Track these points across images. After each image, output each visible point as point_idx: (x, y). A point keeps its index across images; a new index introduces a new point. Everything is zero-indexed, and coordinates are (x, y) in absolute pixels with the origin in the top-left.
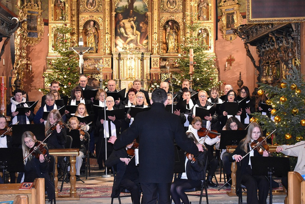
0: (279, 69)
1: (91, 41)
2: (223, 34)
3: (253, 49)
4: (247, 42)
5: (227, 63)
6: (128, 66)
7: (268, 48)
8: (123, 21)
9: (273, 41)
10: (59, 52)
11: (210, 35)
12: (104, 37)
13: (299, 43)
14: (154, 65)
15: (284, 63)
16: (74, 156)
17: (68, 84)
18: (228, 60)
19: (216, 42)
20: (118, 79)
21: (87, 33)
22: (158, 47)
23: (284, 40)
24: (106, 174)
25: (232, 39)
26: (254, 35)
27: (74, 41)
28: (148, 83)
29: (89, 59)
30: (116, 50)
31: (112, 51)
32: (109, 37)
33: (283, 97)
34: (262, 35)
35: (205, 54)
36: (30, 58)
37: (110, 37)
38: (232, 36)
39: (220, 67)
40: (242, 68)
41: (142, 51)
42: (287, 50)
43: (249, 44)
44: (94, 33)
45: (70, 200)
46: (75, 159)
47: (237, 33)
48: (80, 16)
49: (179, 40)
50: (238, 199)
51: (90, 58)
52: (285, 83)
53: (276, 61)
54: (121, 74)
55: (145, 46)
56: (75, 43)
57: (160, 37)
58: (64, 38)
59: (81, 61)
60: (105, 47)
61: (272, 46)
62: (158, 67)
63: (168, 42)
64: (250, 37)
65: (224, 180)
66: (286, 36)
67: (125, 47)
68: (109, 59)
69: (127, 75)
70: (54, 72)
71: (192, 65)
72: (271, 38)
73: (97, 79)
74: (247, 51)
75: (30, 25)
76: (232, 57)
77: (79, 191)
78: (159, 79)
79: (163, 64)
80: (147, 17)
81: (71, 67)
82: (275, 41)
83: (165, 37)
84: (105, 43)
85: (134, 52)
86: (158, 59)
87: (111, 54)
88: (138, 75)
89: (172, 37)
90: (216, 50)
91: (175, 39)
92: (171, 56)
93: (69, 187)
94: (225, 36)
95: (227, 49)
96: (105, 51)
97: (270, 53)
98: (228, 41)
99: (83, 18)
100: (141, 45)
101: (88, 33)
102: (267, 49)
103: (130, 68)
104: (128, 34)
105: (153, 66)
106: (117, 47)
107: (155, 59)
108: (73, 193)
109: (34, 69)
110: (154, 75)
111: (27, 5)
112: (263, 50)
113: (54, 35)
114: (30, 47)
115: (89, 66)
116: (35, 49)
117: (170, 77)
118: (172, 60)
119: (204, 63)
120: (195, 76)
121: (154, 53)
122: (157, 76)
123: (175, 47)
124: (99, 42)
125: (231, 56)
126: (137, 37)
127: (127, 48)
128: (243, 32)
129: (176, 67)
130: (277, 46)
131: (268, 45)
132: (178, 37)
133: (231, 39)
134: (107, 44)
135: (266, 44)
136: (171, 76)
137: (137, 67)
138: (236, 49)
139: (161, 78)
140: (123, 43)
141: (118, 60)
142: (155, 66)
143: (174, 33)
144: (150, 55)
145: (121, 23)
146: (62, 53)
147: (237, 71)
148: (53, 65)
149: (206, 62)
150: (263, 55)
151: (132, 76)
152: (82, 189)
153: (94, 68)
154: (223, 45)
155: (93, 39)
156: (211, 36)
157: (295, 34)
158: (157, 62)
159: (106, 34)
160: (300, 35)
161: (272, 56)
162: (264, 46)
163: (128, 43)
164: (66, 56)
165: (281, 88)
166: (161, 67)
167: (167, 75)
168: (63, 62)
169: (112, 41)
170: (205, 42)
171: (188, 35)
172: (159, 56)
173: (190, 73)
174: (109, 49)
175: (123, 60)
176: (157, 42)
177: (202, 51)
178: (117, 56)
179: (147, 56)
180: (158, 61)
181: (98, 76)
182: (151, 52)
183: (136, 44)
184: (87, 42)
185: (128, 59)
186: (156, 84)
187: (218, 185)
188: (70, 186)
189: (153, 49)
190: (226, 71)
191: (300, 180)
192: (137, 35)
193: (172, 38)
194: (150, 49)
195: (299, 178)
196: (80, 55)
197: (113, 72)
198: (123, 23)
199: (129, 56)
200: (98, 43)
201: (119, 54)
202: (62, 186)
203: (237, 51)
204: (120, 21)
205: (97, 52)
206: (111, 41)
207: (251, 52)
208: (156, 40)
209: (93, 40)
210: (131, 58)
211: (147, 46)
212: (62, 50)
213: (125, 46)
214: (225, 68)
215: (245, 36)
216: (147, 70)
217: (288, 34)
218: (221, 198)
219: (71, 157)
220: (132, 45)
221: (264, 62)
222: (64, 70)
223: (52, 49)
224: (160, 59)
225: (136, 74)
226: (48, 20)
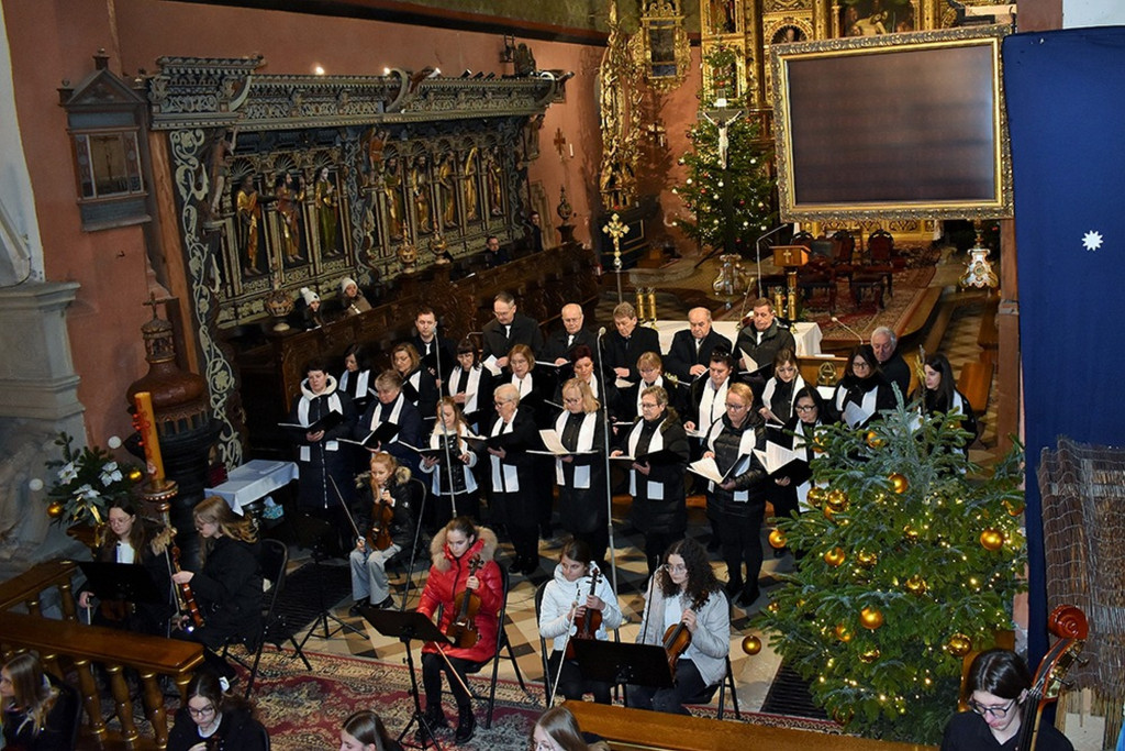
8: (859, 22)
27: (752, 76)
36: (661, 120)
48: (764, 20)
56: (753, 82)
59: (723, 142)
75: (659, 50)
80: (911, 9)
99: (772, 24)
109: (671, 143)
111: (648, 9)
114: (660, 96)
116: (672, 100)
145: (855, 28)
196: (719, 129)
198: (860, 28)
204: (853, 24)
226: (700, 34)
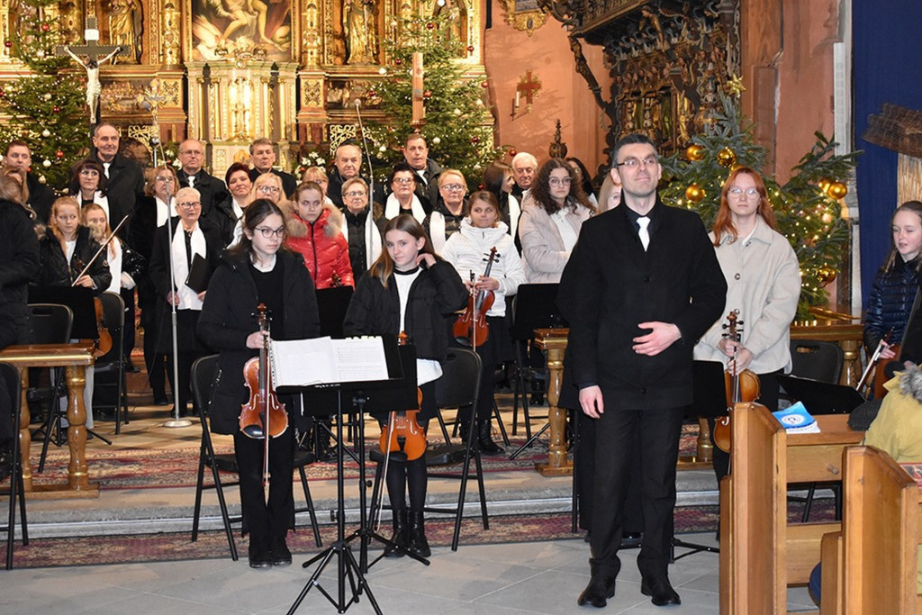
0: (669, 111)
1: (122, 28)
2: (507, 11)
3: (595, 54)
4: (578, 32)
5: (518, 93)
6: (233, 102)
7: (636, 49)
9: (653, 31)
10: (27, 60)
11: (470, 13)
12: (160, 16)
13: (736, 32)
14: (308, 99)
15: (684, 92)
16: (78, 366)
17: (55, 154)
18: (521, 87)
19: (487, 33)
20: (203, 139)
21: (110, 5)
22: (319, 46)
23: (685, 26)
24: (177, 417)
25: (534, 26)
26: (598, 14)
27: (71, 28)
28: (291, 151)
29: (117, 82)
30: (196, 56)
31: (186, 58)
32: (174, 18)
33: (695, 187)
34: (622, 12)
35: (455, 69)
37: (176, 16)
38: (533, 15)
39: (498, 107)
40: (561, 110)
41: (274, 58)
42: (694, 56)
43: (582, 41)
44: (130, 6)
45: (71, 498)
46: (81, 374)
47: (550, 9)
49: (380, 27)
50: (572, 483)
51: (120, 80)
52: (699, 147)
53: (662, 88)
54: (212, 126)
55: (280, 44)
56: (74, 35)
57: (325, 19)
58: (41, 20)
59: (93, 88)
60: (163, 45)
61: (648, 45)
62: (321, 104)
63: (349, 34)
64: (587, 18)
65: (524, 429)
66: (689, 14)
67: (223, 47)
68: (176, 83)
69: (230, 131)
70: (11, 120)
71: (421, 99)
72: (649, 20)
73: (141, 140)
74: (576, 58)
76: (533, 78)
77: (97, 469)
78: (325, 140)
79: (335, 96)
81: (64, 105)
82: (658, 28)
83: (339, 19)
84: (163, 34)
85: (250, 62)
86: (321, 82)
87: (181, 66)
88: (262, 130)
89: (361, 17)
90: (487, 56)
91: (369, 25)
92: (359, 73)
93: (66, 460)
94: (514, 16)
95: (520, 53)
96: (164, 59)
97: (644, 65)
98: (524, 30)
100: (270, 42)
101: (113, 6)
102: (635, 53)
103: (240, 107)
104: (231, 8)
105: (307, 104)
106: (199, 47)
107: (312, 82)
108: (77, 477)
110: (309, 129)
112: (623, 57)
113: (10, 9)
115: (115, 102)
117: (355, 135)
118: (361, 85)
119: (455, 94)
120: (429, 130)
121: (309, 64)
122: (318, 132)
123: (370, 48)
124: (146, 31)
125: (529, 74)
126: (257, 18)
127: (230, 51)
128: (566, 4)
129: (373, 107)
130: (666, 42)
131: (639, 42)
132: (376, 19)
133: (530, 25)
134: (170, 37)
135: (632, 40)
136: (357, 133)
137: (258, 105)
138: (544, 54)
139: (328, 138)
140: (217, 36)
141: (202, 84)
142: (313, 104)
143: (365, 6)
144: (298, 69)
146: (35, 63)
147: (547, 117)
148: (7, 98)
149: (462, 91)
150: (622, 71)
151: (245, 131)
152: (106, 465)
153: (133, 108)
154: (507, 42)
155: (127, 23)
156: (471, 18)
157: (725, 5)
158: (319, 90)
159: (167, 7)
160: (739, 9)
161: (650, 75)
162: (627, 45)
163: (233, 37)
164: (46, 73)
165: (689, 162)
166: (331, 107)
167: (347, 128)
168: (37, 90)
169: (185, 29)
170: (455, 32)
171: (407, 14)
172: (324, 73)
173: (415, 121)
174: (175, 52)
175: (216, 85)
176: (316, 34)
177: (446, 58)
178: (200, 73)
179: (288, 74)
180: (321, 89)
181: (145, 131)
182: (300, 61)
183: (256, 38)
184: (108, 32)
185: (233, 83)
186: (314, 155)
187: (507, 442)
188: (69, 457)
189: (306, 52)
190: (515, 117)
191: (771, 428)
192: (259, 13)
193: (361, 21)
194: (297, 54)
195: (767, 422)
196: (89, 70)
197: (187, 120)
199: (234, 74)
200: (142, 34)
201: (207, 68)
202: (44, 455)
203: (548, 61)
205: (139, 62)
206: (181, 29)
207: (588, 63)
208: (314, 27)
209: (127, 26)
210: (241, 80)
211: (286, 45)
212: (34, 54)
213: (223, 42)
214: (513, 110)
215: (572, 15)
216: (288, 115)
217: (695, 9)
218: (519, 481)
219: (69, 370)
220: (243, 42)
221: (627, 91)
222: (41, 113)
223: (5, 53)
224: (325, 81)
225: (257, 125)
